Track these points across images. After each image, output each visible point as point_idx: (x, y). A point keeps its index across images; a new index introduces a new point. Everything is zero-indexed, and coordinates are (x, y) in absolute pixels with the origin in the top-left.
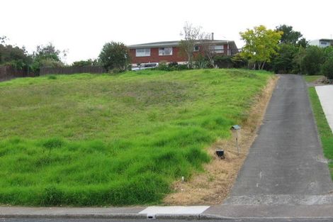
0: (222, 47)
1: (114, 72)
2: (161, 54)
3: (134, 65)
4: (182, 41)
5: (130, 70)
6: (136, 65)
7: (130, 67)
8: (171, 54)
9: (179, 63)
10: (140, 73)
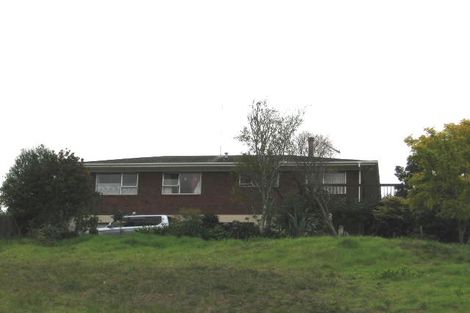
0: (342, 179)
1: (48, 235)
2: (167, 192)
3: (103, 218)
4: (245, 158)
5: (94, 232)
6: (108, 219)
7: (94, 223)
8: (198, 191)
9: (224, 219)
10: (133, 243)
